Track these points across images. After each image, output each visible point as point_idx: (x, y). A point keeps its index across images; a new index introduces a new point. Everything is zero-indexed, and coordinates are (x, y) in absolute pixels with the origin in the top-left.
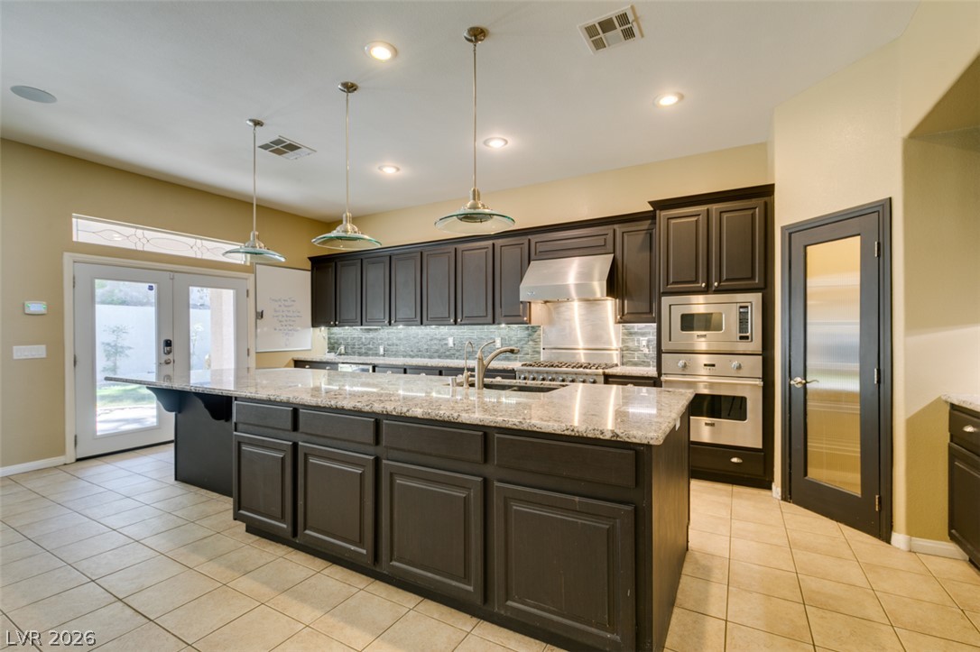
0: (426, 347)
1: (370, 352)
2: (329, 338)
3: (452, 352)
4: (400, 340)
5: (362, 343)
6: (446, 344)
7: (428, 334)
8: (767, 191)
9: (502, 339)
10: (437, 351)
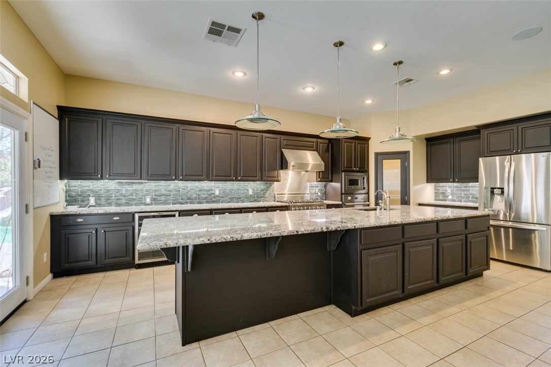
0: (195, 196)
1: (134, 203)
2: (66, 192)
3: (218, 198)
4: (169, 191)
5: (122, 195)
6: (214, 194)
7: (197, 187)
8: (367, 140)
9: (253, 189)
10: (206, 198)
